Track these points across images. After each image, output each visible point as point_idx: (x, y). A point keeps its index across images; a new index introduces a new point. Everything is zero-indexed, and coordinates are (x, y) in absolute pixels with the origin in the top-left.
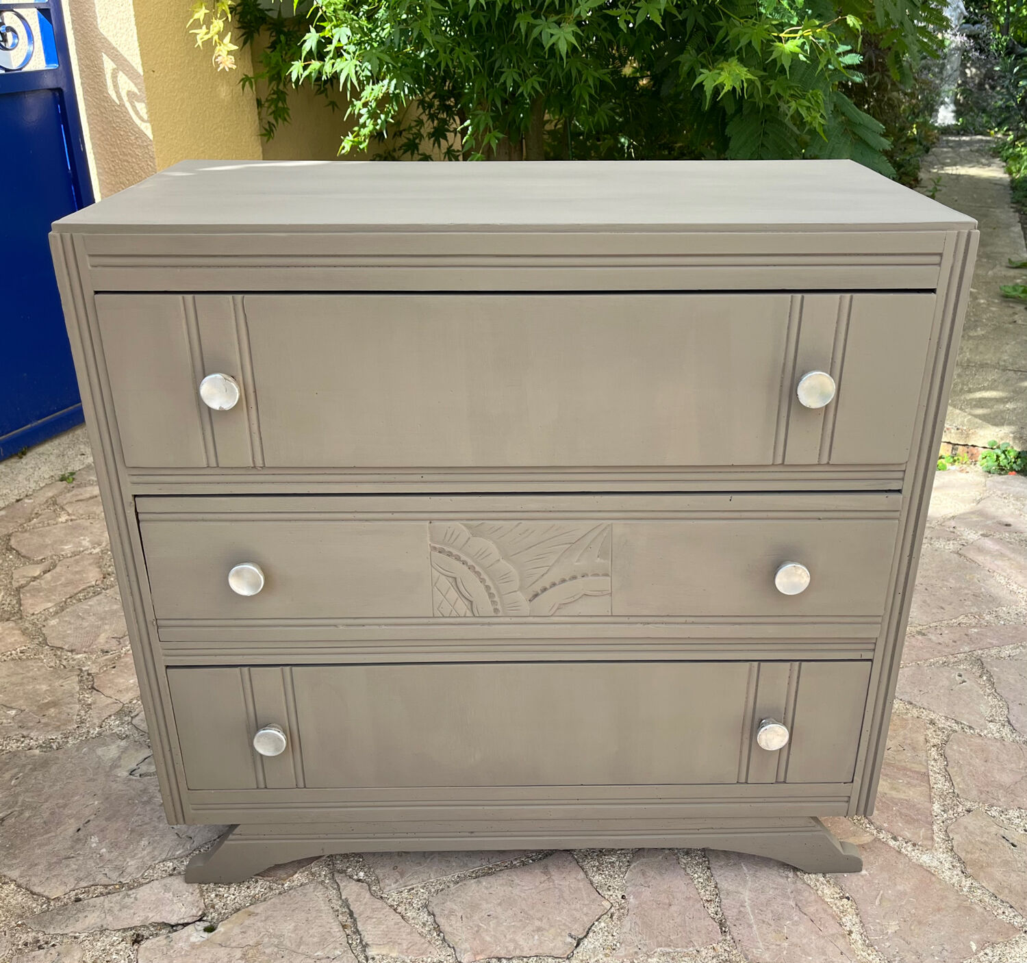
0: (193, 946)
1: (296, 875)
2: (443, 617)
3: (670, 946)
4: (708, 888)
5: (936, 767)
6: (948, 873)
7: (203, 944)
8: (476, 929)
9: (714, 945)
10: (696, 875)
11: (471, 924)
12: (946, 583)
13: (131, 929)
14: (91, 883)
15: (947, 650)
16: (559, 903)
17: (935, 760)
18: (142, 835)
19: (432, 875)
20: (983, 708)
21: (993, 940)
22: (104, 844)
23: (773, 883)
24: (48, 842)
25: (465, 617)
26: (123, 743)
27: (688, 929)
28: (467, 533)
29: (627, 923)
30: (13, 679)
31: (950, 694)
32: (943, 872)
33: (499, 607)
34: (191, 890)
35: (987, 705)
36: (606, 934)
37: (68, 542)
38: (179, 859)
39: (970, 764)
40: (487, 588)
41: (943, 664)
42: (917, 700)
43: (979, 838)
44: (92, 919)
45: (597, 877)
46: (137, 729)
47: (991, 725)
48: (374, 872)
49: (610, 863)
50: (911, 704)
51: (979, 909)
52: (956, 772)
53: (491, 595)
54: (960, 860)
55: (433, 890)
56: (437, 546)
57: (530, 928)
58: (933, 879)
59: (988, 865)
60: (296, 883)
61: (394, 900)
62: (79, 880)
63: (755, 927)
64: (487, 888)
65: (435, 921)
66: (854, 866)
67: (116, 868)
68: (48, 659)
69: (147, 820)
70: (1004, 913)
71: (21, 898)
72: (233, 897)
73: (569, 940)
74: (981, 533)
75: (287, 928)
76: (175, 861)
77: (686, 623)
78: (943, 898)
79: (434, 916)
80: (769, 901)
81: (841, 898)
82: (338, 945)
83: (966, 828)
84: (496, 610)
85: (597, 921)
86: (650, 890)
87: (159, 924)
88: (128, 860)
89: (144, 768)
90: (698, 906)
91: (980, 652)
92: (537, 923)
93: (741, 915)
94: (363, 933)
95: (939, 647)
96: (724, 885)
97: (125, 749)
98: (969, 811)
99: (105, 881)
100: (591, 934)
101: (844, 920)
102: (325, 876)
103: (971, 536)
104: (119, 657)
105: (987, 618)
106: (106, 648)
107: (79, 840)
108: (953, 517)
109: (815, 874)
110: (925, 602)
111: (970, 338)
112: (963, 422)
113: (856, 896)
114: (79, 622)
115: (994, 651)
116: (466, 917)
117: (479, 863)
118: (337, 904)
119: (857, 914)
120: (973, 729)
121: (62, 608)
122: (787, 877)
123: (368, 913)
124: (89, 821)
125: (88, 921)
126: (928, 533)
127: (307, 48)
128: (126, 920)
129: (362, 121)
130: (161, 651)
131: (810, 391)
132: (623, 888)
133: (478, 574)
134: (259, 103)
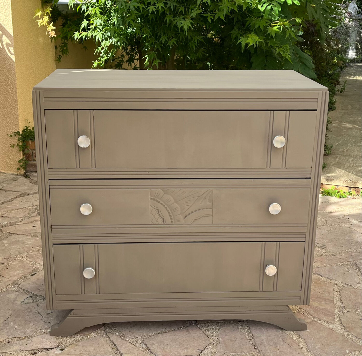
0: (56, 354)
1: (92, 334)
2: (153, 224)
3: (235, 353)
4: (250, 336)
5: (336, 299)
6: (340, 331)
7: (60, 354)
8: (163, 348)
9: (252, 352)
10: (245, 332)
11: (161, 347)
12: (344, 238)
13: (32, 350)
14: (14, 337)
15: (343, 261)
16: (193, 340)
17: (336, 296)
18: (30, 322)
19: (144, 333)
20: (356, 279)
21: (355, 350)
22: (16, 325)
23: (274, 334)
25: (161, 224)
26: (17, 293)
27: (242, 347)
28: (163, 193)
29: (219, 346)
31: (344, 275)
32: (337, 330)
33: (173, 220)
34: (53, 338)
35: (358, 278)
36: (212, 349)
39: (350, 297)
40: (169, 213)
41: (342, 265)
42: (331, 277)
43: (351, 320)
44: (16, 348)
45: (207, 333)
46: (21, 289)
47: (359, 285)
48: (122, 332)
49: (212, 329)
50: (328, 278)
51: (350, 341)
52: (344, 300)
53: (170, 216)
54: (344, 326)
55: (145, 338)
56: (152, 198)
57: (183, 348)
58: (334, 332)
59: (354, 328)
60: (92, 336)
61: (130, 341)
62: (8, 336)
63: (267, 347)
64: (165, 336)
65: (147, 347)
66: (304, 327)
67: (22, 332)
69: (31, 317)
70: (359, 342)
72: (69, 341)
73: (198, 351)
74: (359, 220)
75: (91, 349)
76: (45, 330)
77: (239, 227)
78: (337, 338)
79: (146, 345)
80: (272, 339)
81: (299, 338)
82: (111, 354)
83: (347, 317)
84: (172, 222)
85: (208, 345)
86: (228, 336)
87: (42, 348)
88: (26, 329)
89: (27, 301)
90: (246, 341)
91: (356, 261)
92: (186, 346)
93: (262, 343)
94: (120, 351)
95: (341, 260)
96: (255, 334)
97: (18, 295)
98: (348, 312)
99: (19, 336)
100: (206, 349)
101: (300, 344)
102: (103, 334)
103: (354, 222)
104: (9, 265)
106: (3, 262)
107: (6, 324)
108: (348, 215)
109: (290, 331)
110: (335, 244)
112: (353, 178)
113: (305, 337)
115: (361, 261)
116: (159, 345)
117: (162, 329)
118: (109, 342)
119: (305, 343)
120: (352, 286)
122: (279, 332)
123: (121, 344)
124: (8, 318)
125: (14, 348)
126: (338, 221)
127: (82, 27)
128: (29, 347)
129: (101, 55)
130: (52, 238)
131: (277, 141)
132: (217, 336)
133: (166, 208)
134: (56, 47)
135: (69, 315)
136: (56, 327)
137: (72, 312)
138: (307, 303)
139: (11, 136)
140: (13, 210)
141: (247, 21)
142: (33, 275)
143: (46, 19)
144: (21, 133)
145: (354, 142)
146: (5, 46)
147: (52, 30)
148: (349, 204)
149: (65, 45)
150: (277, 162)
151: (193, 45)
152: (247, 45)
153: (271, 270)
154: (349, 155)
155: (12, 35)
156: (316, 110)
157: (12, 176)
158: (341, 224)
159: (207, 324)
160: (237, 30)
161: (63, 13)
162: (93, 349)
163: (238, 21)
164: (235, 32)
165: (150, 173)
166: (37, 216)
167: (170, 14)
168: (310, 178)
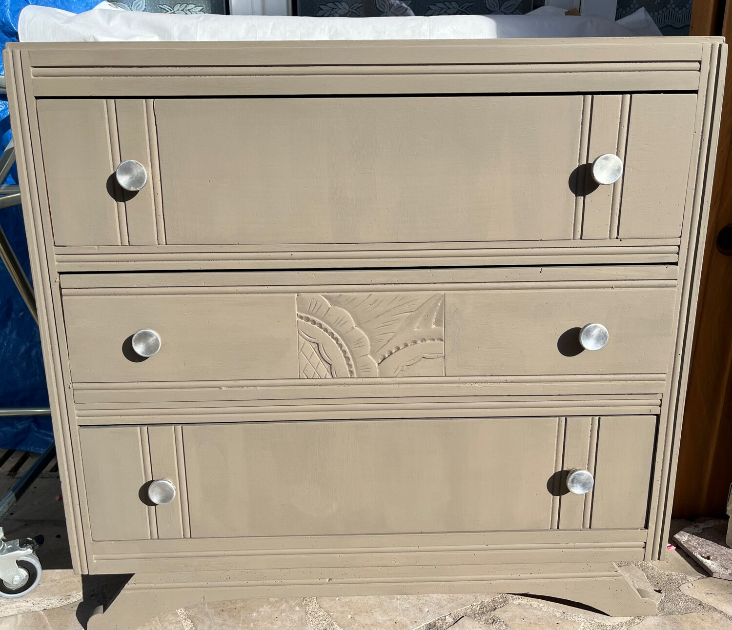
2: (308, 378)
25: (325, 378)
28: (327, 304)
33: (353, 369)
40: (344, 352)
53: (347, 359)
56: (303, 315)
77: (506, 382)
84: (351, 372)
131: (602, 169)
133: (337, 340)
156: (696, 92)
165: (296, 255)
168: (676, 264)
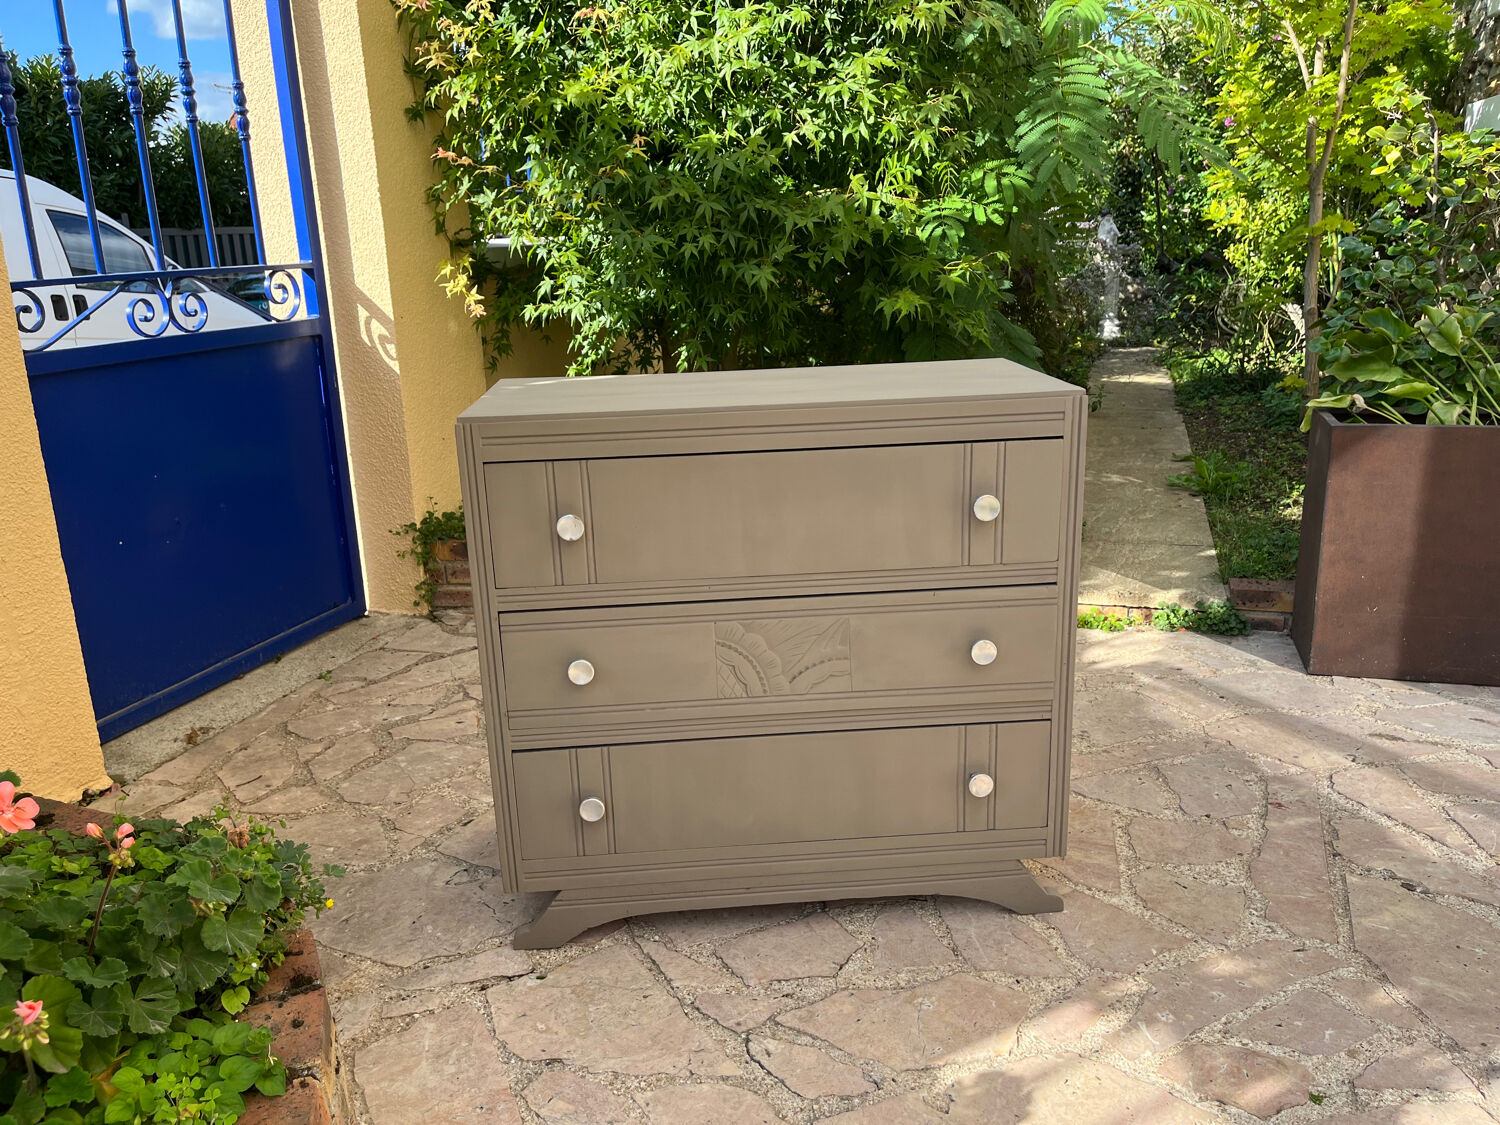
0: (530, 988)
1: (604, 940)
2: (725, 698)
4: (941, 929)
5: (1121, 842)
6: (1133, 908)
7: (537, 987)
8: (757, 964)
9: (949, 964)
10: (930, 922)
11: (753, 961)
12: (1126, 714)
13: (476, 982)
14: (435, 955)
15: (1128, 762)
16: (822, 944)
17: (1120, 837)
18: (468, 923)
19: (715, 935)
20: (1159, 800)
21: (1170, 947)
22: (438, 930)
23: (993, 922)
24: (391, 932)
25: (741, 697)
26: (434, 864)
27: (927, 954)
28: (742, 630)
29: (878, 954)
30: (323, 826)
31: (1132, 792)
32: (1129, 908)
33: (767, 688)
34: (519, 954)
35: (1163, 798)
36: (862, 961)
37: (340, 726)
38: (504, 935)
39: (1149, 838)
40: (758, 673)
41: (1126, 772)
42: (1105, 798)
43: (1157, 885)
44: (443, 978)
45: (850, 927)
46: (443, 854)
47: (1166, 811)
48: (666, 935)
49: (860, 917)
50: (1099, 800)
51: (1158, 929)
52: (1138, 843)
53: (761, 679)
55: (717, 944)
56: (720, 641)
57: (800, 960)
58: (1121, 912)
59: (1165, 901)
60: (604, 945)
61: (687, 952)
62: (424, 954)
63: (981, 950)
64: (761, 939)
65: (723, 962)
66: (1056, 906)
67: (453, 945)
68: (348, 813)
69: (470, 912)
70: (1178, 930)
71: (378, 969)
72: (555, 958)
73: (833, 965)
74: (1155, 676)
75: (605, 973)
76: (501, 938)
77: (908, 695)
78: (1129, 924)
79: (721, 958)
80: (990, 934)
81: (1048, 928)
82: (647, 981)
83: (1146, 879)
84: (765, 691)
85: (854, 953)
86: (894, 932)
87: (498, 977)
88: (461, 938)
89: (456, 879)
90: (934, 940)
91: (1156, 762)
92: (806, 957)
93: (969, 943)
94: (666, 973)
95: (1122, 760)
96: (952, 925)
97: (437, 869)
98: (1148, 868)
99: (446, 953)
100: (850, 961)
101: (1051, 941)
102: (627, 940)
103: (1145, 679)
104: (411, 806)
105: (1162, 737)
106: (398, 800)
107: (416, 929)
108: (1132, 667)
109: (1027, 915)
111: (1139, 520)
112: (1135, 587)
113: (1061, 927)
114: (368, 784)
115: (1168, 761)
116: (748, 957)
117: (752, 925)
118: (641, 957)
119: (1061, 937)
120: (1152, 815)
121: (349, 775)
122: (1004, 918)
123: (668, 960)
124: (421, 916)
125: (439, 980)
126: (1109, 679)
127: (541, 292)
128: (471, 976)
129: (584, 352)
130: (510, 738)
131: (982, 508)
132: (873, 932)
133: (751, 662)
134: (484, 341)
135: (553, 903)
136: (527, 930)
137: (559, 897)
138: (1060, 852)
139: (398, 533)
140: (411, 690)
141: (893, 263)
142: (465, 824)
143: (463, 279)
144: (418, 526)
145: (1131, 513)
146: (377, 342)
147: (478, 302)
148: (1131, 643)
149: (505, 334)
150: (983, 552)
151: (778, 322)
152: (895, 315)
153: (981, 785)
154: (1124, 539)
155: (392, 318)
156: (1062, 437)
157: (403, 621)
158: (1118, 687)
159: (848, 909)
160: (871, 284)
161: (497, 266)
162: (608, 971)
163: (873, 264)
164: (867, 289)
165: (713, 588)
166: (463, 700)
167: (728, 256)
168: (1055, 583)
